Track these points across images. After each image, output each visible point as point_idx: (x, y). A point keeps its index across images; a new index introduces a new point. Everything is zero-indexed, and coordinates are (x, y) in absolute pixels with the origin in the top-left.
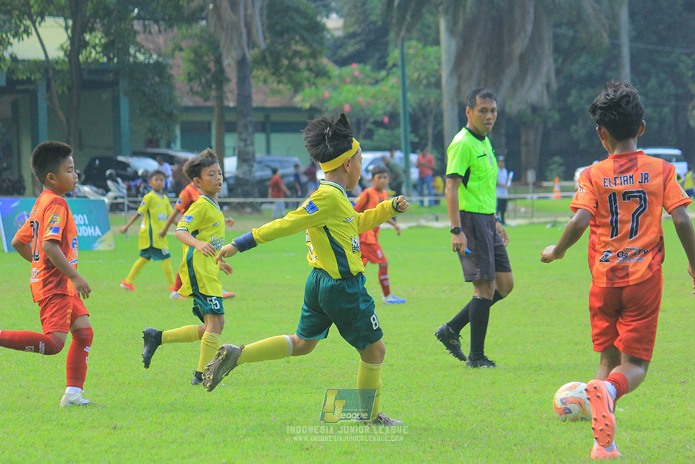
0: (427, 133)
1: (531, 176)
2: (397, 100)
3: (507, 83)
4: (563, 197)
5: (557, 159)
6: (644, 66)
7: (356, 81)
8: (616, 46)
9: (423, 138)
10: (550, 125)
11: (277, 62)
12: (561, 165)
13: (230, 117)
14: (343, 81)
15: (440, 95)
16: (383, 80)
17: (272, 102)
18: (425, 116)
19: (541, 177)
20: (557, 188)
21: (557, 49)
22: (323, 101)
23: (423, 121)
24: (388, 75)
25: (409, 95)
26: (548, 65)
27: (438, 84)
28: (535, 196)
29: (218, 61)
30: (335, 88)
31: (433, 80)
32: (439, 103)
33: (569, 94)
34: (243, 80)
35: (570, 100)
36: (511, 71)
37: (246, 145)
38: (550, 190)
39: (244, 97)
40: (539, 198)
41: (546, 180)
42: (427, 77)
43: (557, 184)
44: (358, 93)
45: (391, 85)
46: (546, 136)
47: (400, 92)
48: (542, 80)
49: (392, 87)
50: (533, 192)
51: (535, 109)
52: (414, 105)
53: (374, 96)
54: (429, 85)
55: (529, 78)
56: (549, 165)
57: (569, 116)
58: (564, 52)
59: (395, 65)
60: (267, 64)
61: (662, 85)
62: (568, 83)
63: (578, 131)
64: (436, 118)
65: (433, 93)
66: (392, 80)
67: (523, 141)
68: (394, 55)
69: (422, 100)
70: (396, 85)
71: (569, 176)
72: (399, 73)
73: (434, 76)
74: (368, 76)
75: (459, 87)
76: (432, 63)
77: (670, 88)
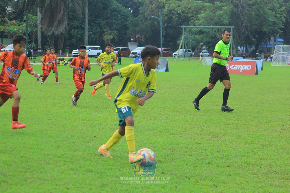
0: (33, 39)
1: (61, 52)
5: (68, 47)
6: (92, 24)
7: (14, 25)
8: (84, 18)
9: (32, 41)
10: (66, 38)
12: (68, 49)
15: (37, 29)
16: (21, 25)
18: (33, 35)
19: (63, 52)
20: (67, 55)
21: (69, 18)
23: (32, 36)
24: (23, 23)
25: (28, 29)
26: (66, 22)
27: (36, 26)
33: (71, 31)
35: (72, 32)
36: (56, 23)
38: (65, 56)
41: (65, 53)
42: (33, 24)
46: (65, 41)
47: (26, 28)
48: (64, 26)
51: (62, 34)
53: (19, 29)
54: (34, 26)
56: (66, 49)
57: (71, 36)
58: (70, 19)
59: (25, 21)
61: (96, 29)
62: (71, 27)
63: (74, 40)
64: (35, 35)
65: (35, 28)
66: (24, 25)
67: (59, 42)
68: (25, 18)
69: (32, 30)
70: (25, 26)
71: (71, 52)
72: (26, 23)
73: (35, 24)
74: (18, 23)
75: (42, 27)
76: (35, 20)
77: (99, 30)
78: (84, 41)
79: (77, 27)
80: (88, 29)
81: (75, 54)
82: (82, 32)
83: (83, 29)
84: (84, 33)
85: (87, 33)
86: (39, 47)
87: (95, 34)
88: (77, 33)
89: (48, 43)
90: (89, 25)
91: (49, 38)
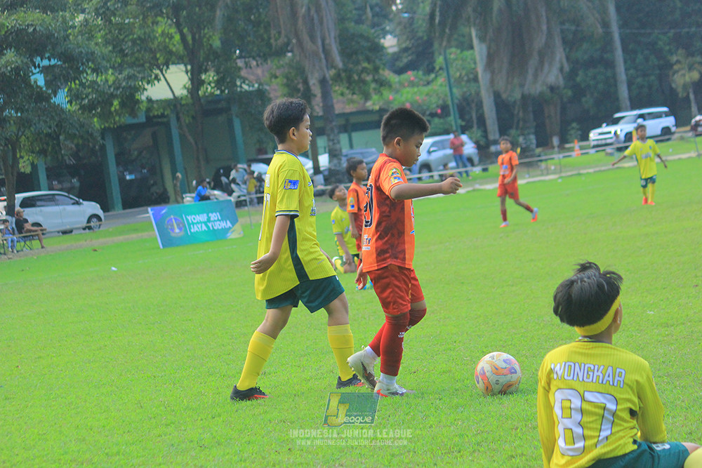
0: (471, 117)
1: (556, 141)
2: (446, 95)
3: (531, 71)
4: (582, 154)
5: (574, 125)
6: (631, 46)
7: (412, 84)
8: (608, 34)
10: (565, 100)
11: (349, 78)
12: (578, 130)
14: (402, 85)
15: (479, 87)
16: (432, 81)
17: (349, 108)
18: (468, 104)
19: (564, 141)
20: (577, 147)
22: (389, 102)
24: (436, 76)
25: (455, 90)
26: (560, 54)
27: (476, 79)
28: (561, 156)
29: (306, 82)
30: (397, 92)
31: (471, 76)
32: (478, 94)
33: (577, 75)
34: (326, 95)
35: (578, 79)
37: (334, 144)
38: (571, 149)
39: (328, 107)
40: (564, 157)
41: (568, 143)
42: (467, 75)
43: (576, 145)
44: (415, 93)
45: (440, 84)
46: (563, 109)
47: (447, 89)
48: (557, 65)
49: (441, 85)
50: (559, 153)
51: (552, 89)
52: (459, 97)
53: (427, 95)
54: (469, 81)
55: (546, 66)
56: (569, 130)
57: (579, 92)
58: (570, 44)
59: (441, 69)
60: (342, 80)
61: (647, 59)
62: (576, 66)
63: (588, 101)
64: (477, 105)
65: (473, 86)
66: (440, 80)
67: (546, 115)
68: (440, 60)
69: (465, 93)
70: (444, 84)
71: (585, 137)
72: (445, 74)
73: (472, 73)
74: (421, 79)
75: (492, 82)
76: (469, 63)
77: (654, 60)
78: (617, 99)
79: (591, 63)
80: (625, 62)
81: (600, 143)
82: (609, 73)
83: (610, 65)
84: (614, 76)
85: (622, 77)
86: (491, 137)
87: (645, 75)
88: (594, 78)
89: (518, 121)
90: (625, 50)
91: (517, 107)
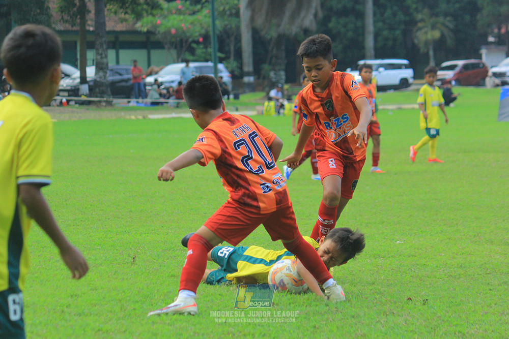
2: (208, 26)
3: (288, 14)
9: (227, 54)
13: (90, 38)
14: (170, 12)
15: (239, 22)
16: (198, 11)
17: (120, 27)
18: (228, 37)
22: (156, 26)
23: (228, 41)
24: (202, 8)
25: (217, 22)
26: (316, 1)
27: (237, 15)
30: (165, 17)
31: (233, 12)
32: (238, 28)
33: (330, 21)
34: (99, 11)
35: (331, 25)
36: (291, 5)
37: (102, 58)
39: (100, 24)
42: (230, 9)
44: (181, 21)
45: (204, 15)
47: (211, 20)
48: (312, 11)
51: (306, 31)
52: (221, 29)
53: (192, 23)
54: (231, 15)
61: (395, 15)
62: (329, 13)
64: (236, 39)
65: (234, 21)
66: (205, 12)
69: (226, 26)
70: (208, 15)
72: (210, 7)
73: (235, 9)
74: (188, 9)
75: (252, 17)
77: (401, 16)
79: (344, 12)
80: (374, 15)
82: (359, 24)
83: (361, 16)
84: (363, 27)
85: (370, 28)
86: (246, 69)
87: (391, 29)
88: (345, 26)
89: (272, 58)
90: (375, 3)
91: (271, 45)
